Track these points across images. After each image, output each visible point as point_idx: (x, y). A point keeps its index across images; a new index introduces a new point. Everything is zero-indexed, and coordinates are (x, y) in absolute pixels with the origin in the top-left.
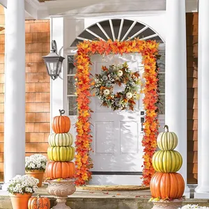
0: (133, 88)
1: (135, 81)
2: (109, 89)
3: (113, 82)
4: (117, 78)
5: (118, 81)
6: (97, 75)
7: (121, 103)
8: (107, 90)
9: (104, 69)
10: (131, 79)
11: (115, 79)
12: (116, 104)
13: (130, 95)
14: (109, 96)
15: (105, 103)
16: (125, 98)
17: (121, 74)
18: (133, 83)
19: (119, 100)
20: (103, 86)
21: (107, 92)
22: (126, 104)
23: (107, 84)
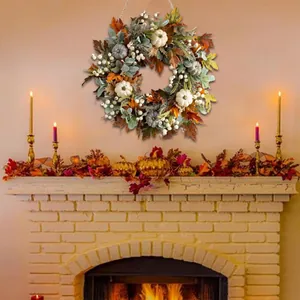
0: (196, 77)
1: (199, 60)
2: (131, 81)
3: (142, 64)
4: (153, 52)
5: (154, 58)
6: (97, 43)
7: (162, 117)
8: (124, 83)
9: (117, 25)
10: (189, 54)
11: (146, 53)
12: (150, 121)
13: (186, 98)
14: (130, 99)
15: (118, 119)
16: (173, 104)
17: (162, 40)
18: (194, 66)
19: (157, 111)
20: (116, 71)
21: (125, 89)
22: (177, 120)
23: (125, 68)
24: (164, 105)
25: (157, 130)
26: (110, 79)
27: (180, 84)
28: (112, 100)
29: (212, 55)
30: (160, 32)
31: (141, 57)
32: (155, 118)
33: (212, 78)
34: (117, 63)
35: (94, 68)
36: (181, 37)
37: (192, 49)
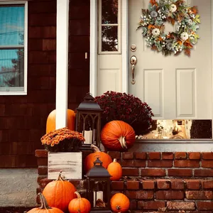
24: (175, 39)
25: (171, 51)
26: (149, 27)
27: (182, 30)
28: (150, 37)
29: (198, 16)
30: (173, 5)
31: (164, 17)
32: (171, 46)
33: (198, 27)
34: (153, 20)
35: (142, 22)
36: (183, 8)
37: (188, 13)
